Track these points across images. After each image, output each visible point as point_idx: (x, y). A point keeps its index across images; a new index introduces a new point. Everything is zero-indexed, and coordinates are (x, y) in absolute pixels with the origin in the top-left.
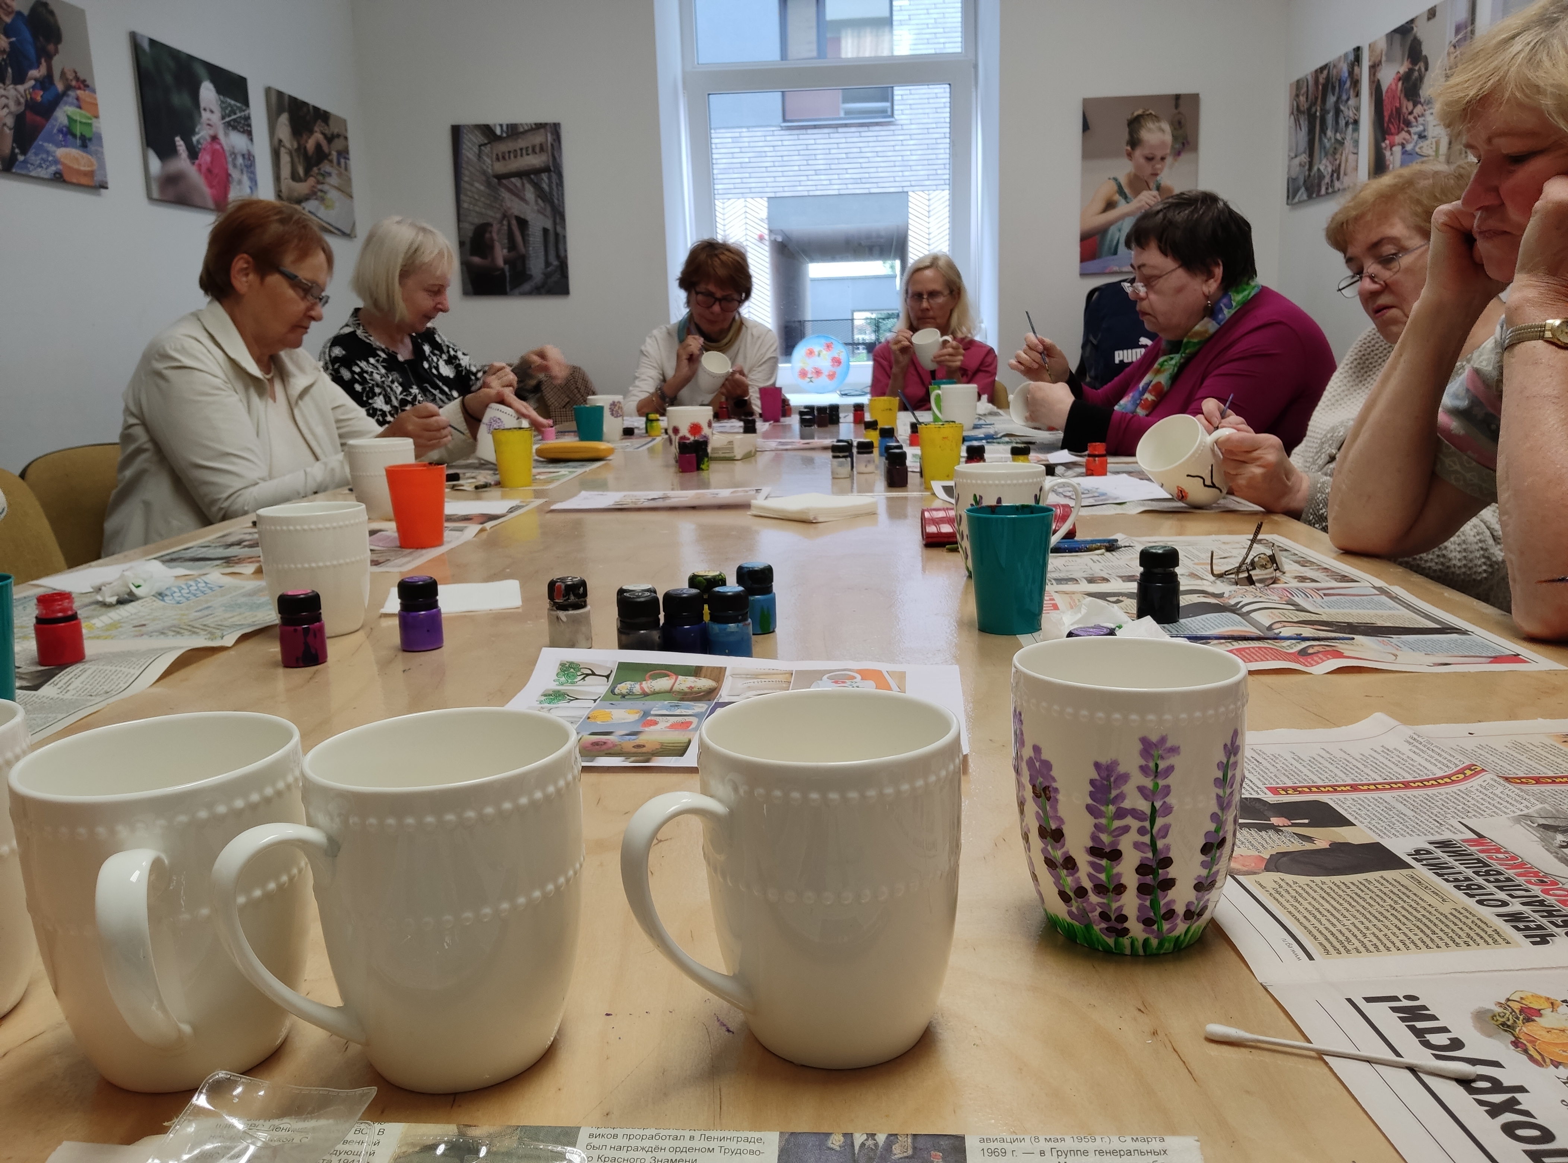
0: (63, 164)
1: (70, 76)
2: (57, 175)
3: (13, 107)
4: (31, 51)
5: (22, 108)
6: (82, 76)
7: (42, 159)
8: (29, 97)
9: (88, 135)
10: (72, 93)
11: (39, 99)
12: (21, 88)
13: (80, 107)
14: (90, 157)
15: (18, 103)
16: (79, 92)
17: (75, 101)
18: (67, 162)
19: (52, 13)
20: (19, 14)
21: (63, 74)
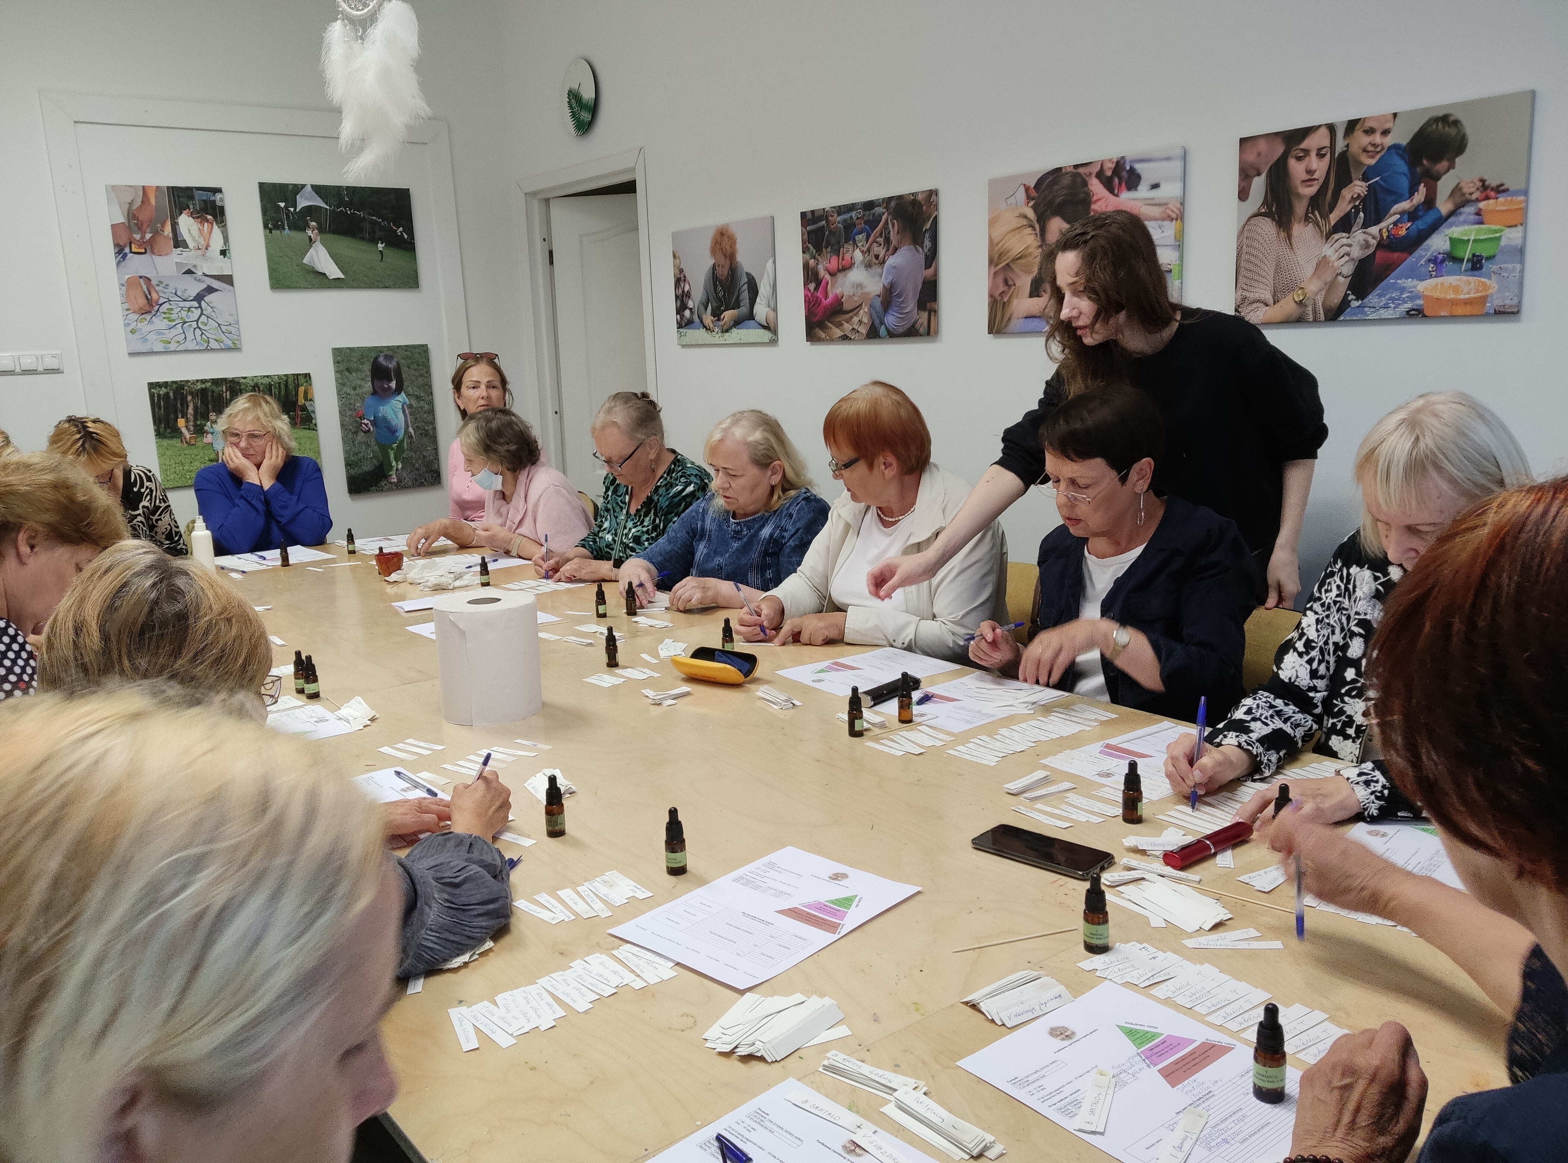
0: (1426, 298)
1: (1470, 188)
2: (1413, 312)
3: (1357, 253)
4: (1404, 183)
5: (1372, 250)
6: (1493, 182)
7: (1393, 299)
8: (1385, 235)
9: (1484, 255)
10: (1469, 210)
11: (1403, 232)
12: (1374, 230)
13: (1481, 223)
14: (1483, 280)
15: (1367, 245)
16: (1482, 205)
17: (1473, 218)
18: (1436, 294)
19: (1456, 123)
20: (1395, 147)
21: (1457, 190)
